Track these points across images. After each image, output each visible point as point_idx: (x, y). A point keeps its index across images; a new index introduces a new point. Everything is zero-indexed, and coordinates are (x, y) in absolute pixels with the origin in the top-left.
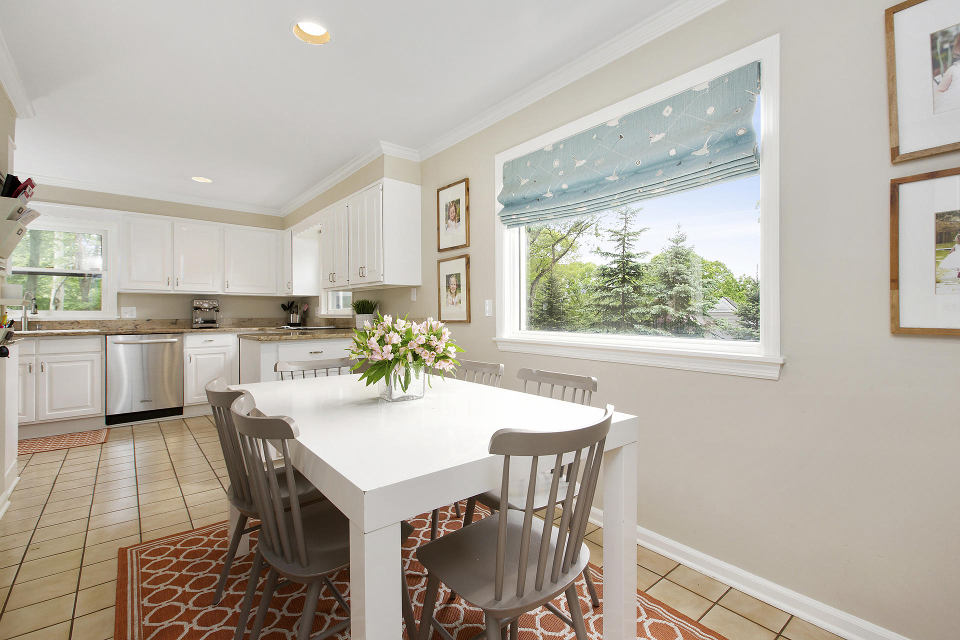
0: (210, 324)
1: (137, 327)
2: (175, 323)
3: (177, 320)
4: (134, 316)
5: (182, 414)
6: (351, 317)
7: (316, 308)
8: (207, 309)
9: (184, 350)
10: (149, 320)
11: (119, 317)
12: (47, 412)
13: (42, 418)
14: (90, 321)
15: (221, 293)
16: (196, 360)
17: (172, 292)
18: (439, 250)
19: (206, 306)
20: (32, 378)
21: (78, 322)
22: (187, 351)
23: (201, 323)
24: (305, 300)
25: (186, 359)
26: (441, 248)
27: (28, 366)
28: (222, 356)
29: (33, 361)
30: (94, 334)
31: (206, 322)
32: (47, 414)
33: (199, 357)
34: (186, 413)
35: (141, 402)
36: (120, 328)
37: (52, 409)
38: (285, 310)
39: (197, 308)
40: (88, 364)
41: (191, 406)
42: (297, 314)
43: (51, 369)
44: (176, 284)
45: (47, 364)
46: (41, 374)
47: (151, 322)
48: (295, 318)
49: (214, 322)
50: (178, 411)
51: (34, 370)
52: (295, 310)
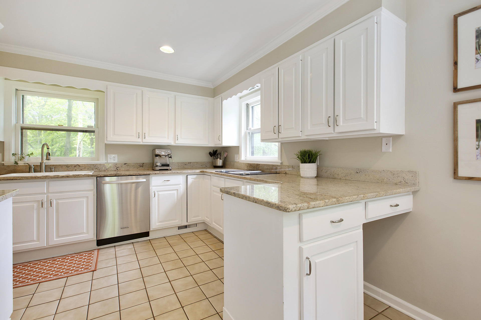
0: (165, 167)
1: (117, 169)
2: (142, 166)
3: (143, 163)
4: (116, 161)
5: (149, 236)
6: (279, 164)
7: (235, 155)
8: (163, 156)
9: (150, 188)
10: (126, 164)
11: (106, 162)
12: (55, 239)
13: (51, 243)
14: (87, 165)
15: (173, 144)
16: (159, 195)
17: (141, 143)
18: (456, 90)
19: (163, 153)
20: (44, 211)
21: (79, 166)
22: (153, 189)
23: (160, 166)
24: (226, 149)
25: (152, 194)
26: (460, 86)
27: (41, 202)
28: (175, 192)
29: (45, 198)
30: (89, 176)
31: (163, 165)
32: (55, 240)
33: (160, 193)
34: (151, 236)
35: (121, 228)
36: (107, 169)
37: (58, 236)
38: (211, 157)
39: (157, 155)
40: (85, 200)
41: (155, 230)
42: (220, 159)
43: (57, 204)
44: (144, 137)
45: (55, 200)
46: (50, 209)
47: (127, 166)
48: (219, 162)
49: (168, 165)
50: (146, 234)
51: (45, 205)
52: (219, 156)
